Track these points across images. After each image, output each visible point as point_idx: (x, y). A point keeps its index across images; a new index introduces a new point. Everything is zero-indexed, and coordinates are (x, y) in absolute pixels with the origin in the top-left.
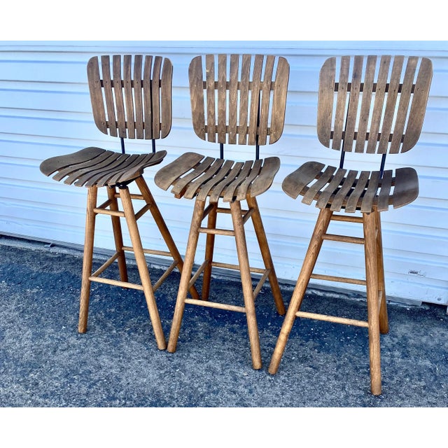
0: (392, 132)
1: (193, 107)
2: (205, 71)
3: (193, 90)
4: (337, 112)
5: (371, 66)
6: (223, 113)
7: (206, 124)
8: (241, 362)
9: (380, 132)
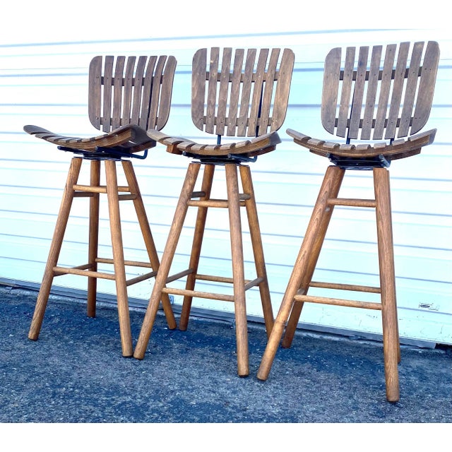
0: (400, 116)
1: (193, 95)
2: (209, 61)
3: (196, 78)
4: (342, 98)
5: (376, 55)
6: (223, 103)
7: (205, 115)
8: (224, 372)
9: (387, 118)
